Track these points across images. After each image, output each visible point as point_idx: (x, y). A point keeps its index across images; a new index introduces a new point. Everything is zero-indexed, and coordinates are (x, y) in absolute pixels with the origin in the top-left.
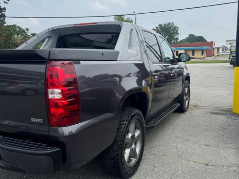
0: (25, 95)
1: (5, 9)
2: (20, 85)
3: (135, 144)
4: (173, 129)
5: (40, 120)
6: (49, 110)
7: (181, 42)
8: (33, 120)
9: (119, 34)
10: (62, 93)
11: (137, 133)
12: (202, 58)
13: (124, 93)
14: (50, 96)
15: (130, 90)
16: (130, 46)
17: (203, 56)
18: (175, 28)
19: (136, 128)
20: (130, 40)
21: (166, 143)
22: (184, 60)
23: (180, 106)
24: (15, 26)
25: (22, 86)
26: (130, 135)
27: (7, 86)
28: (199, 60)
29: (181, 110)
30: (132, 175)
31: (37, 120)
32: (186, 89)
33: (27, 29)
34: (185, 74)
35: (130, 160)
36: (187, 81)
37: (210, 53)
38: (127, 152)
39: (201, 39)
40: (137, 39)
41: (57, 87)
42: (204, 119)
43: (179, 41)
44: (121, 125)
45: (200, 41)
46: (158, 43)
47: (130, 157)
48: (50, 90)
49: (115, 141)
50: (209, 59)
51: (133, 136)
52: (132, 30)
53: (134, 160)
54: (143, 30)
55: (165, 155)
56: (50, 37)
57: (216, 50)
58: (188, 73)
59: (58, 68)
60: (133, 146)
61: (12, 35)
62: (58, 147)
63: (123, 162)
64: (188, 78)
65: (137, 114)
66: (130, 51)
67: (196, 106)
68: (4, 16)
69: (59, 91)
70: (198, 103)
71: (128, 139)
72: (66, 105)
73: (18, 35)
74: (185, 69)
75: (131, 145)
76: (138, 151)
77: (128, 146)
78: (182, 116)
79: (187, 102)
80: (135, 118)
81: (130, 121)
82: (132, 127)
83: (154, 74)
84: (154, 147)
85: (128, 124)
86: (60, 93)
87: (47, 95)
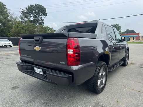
0: (53, 53)
1: (44, 20)
2: (51, 48)
3: (103, 78)
4: (120, 73)
5: (64, 63)
6: (68, 59)
7: (122, 33)
8: (61, 63)
9: (96, 27)
10: (73, 51)
11: (104, 73)
12: (134, 41)
13: (99, 54)
14: (68, 53)
15: (101, 53)
16: (102, 32)
17: (134, 40)
18: (119, 26)
19: (103, 71)
20: (102, 30)
21: (117, 80)
22: (127, 40)
23: (124, 63)
24: (47, 27)
25: (52, 49)
26: (100, 74)
27: (46, 49)
28: (132, 42)
29: (124, 65)
30: (101, 92)
31: (62, 63)
32: (127, 55)
33: (53, 28)
34: (127, 47)
35: (100, 86)
36: (128, 51)
37: (138, 39)
38: (99, 81)
39: (133, 32)
40: (105, 29)
41: (71, 49)
42: (136, 70)
43: (121, 32)
44: (97, 68)
45: (132, 33)
46: (114, 31)
47: (100, 84)
48: (68, 50)
49: (94, 76)
50: (137, 41)
51: (102, 75)
52: (102, 25)
53: (102, 86)
54: (107, 25)
55: (117, 85)
56: (65, 30)
57: (141, 37)
58: (128, 47)
59: (72, 40)
60: (102, 79)
61: (46, 30)
62: (71, 75)
63: (97, 86)
64: (128, 49)
65: (104, 64)
66: (102, 35)
67: (132, 64)
68: (44, 23)
69: (72, 50)
70: (133, 62)
71: (100, 75)
72: (75, 57)
73: (49, 30)
74: (127, 45)
75: (101, 79)
76: (104, 81)
77: (100, 79)
78: (125, 67)
79: (127, 61)
80: (103, 66)
81: (101, 67)
82: (102, 70)
83: (113, 46)
84: (111, 81)
85: (100, 68)
86: (72, 52)
87: (67, 52)
